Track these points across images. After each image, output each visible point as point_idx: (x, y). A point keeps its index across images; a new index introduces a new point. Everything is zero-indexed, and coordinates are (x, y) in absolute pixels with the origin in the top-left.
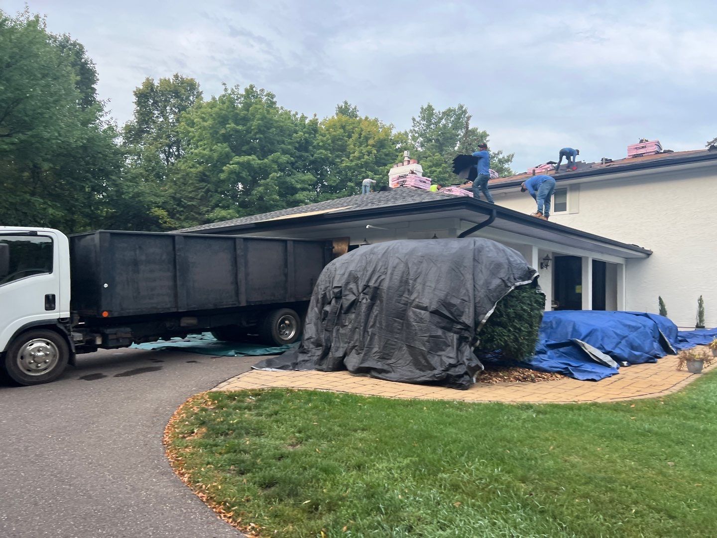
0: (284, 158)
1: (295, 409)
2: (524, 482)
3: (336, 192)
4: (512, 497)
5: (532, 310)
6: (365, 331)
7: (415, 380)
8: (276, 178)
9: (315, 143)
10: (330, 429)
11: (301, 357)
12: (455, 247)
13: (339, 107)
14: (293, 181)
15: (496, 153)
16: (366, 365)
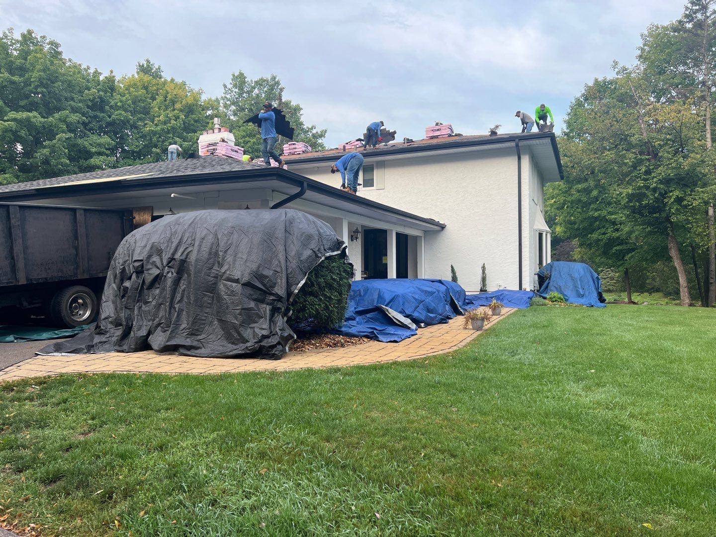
0: (74, 118)
1: (88, 395)
2: (328, 441)
3: (140, 158)
4: (317, 457)
5: (341, 279)
6: (172, 306)
7: (227, 354)
8: (64, 139)
9: (112, 103)
10: (130, 412)
11: (97, 339)
12: (266, 217)
13: (140, 66)
14: (86, 144)
15: (310, 127)
16: (173, 342)
